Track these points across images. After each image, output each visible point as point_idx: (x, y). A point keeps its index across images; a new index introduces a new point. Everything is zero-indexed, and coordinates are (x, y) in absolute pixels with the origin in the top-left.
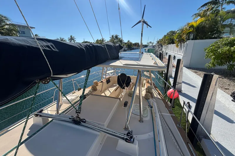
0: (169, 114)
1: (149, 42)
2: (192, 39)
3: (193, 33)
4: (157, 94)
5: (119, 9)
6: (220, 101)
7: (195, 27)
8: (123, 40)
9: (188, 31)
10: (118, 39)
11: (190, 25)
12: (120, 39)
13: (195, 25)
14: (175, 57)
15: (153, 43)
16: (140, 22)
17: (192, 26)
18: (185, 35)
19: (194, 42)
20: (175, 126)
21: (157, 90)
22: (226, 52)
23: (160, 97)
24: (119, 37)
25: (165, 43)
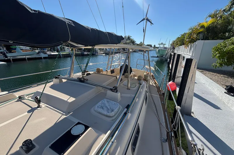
0: (159, 96)
1: (160, 43)
2: (202, 40)
3: (203, 33)
4: (153, 83)
5: (123, 7)
6: (215, 94)
7: (206, 27)
8: (135, 42)
9: (199, 31)
10: (130, 40)
11: (201, 25)
12: (132, 40)
13: (206, 25)
14: (184, 57)
15: (165, 44)
16: (144, 19)
17: (203, 27)
18: (195, 35)
19: (204, 42)
20: (160, 103)
21: (154, 81)
22: (231, 50)
23: (154, 85)
24: (131, 38)
25: (177, 45)
